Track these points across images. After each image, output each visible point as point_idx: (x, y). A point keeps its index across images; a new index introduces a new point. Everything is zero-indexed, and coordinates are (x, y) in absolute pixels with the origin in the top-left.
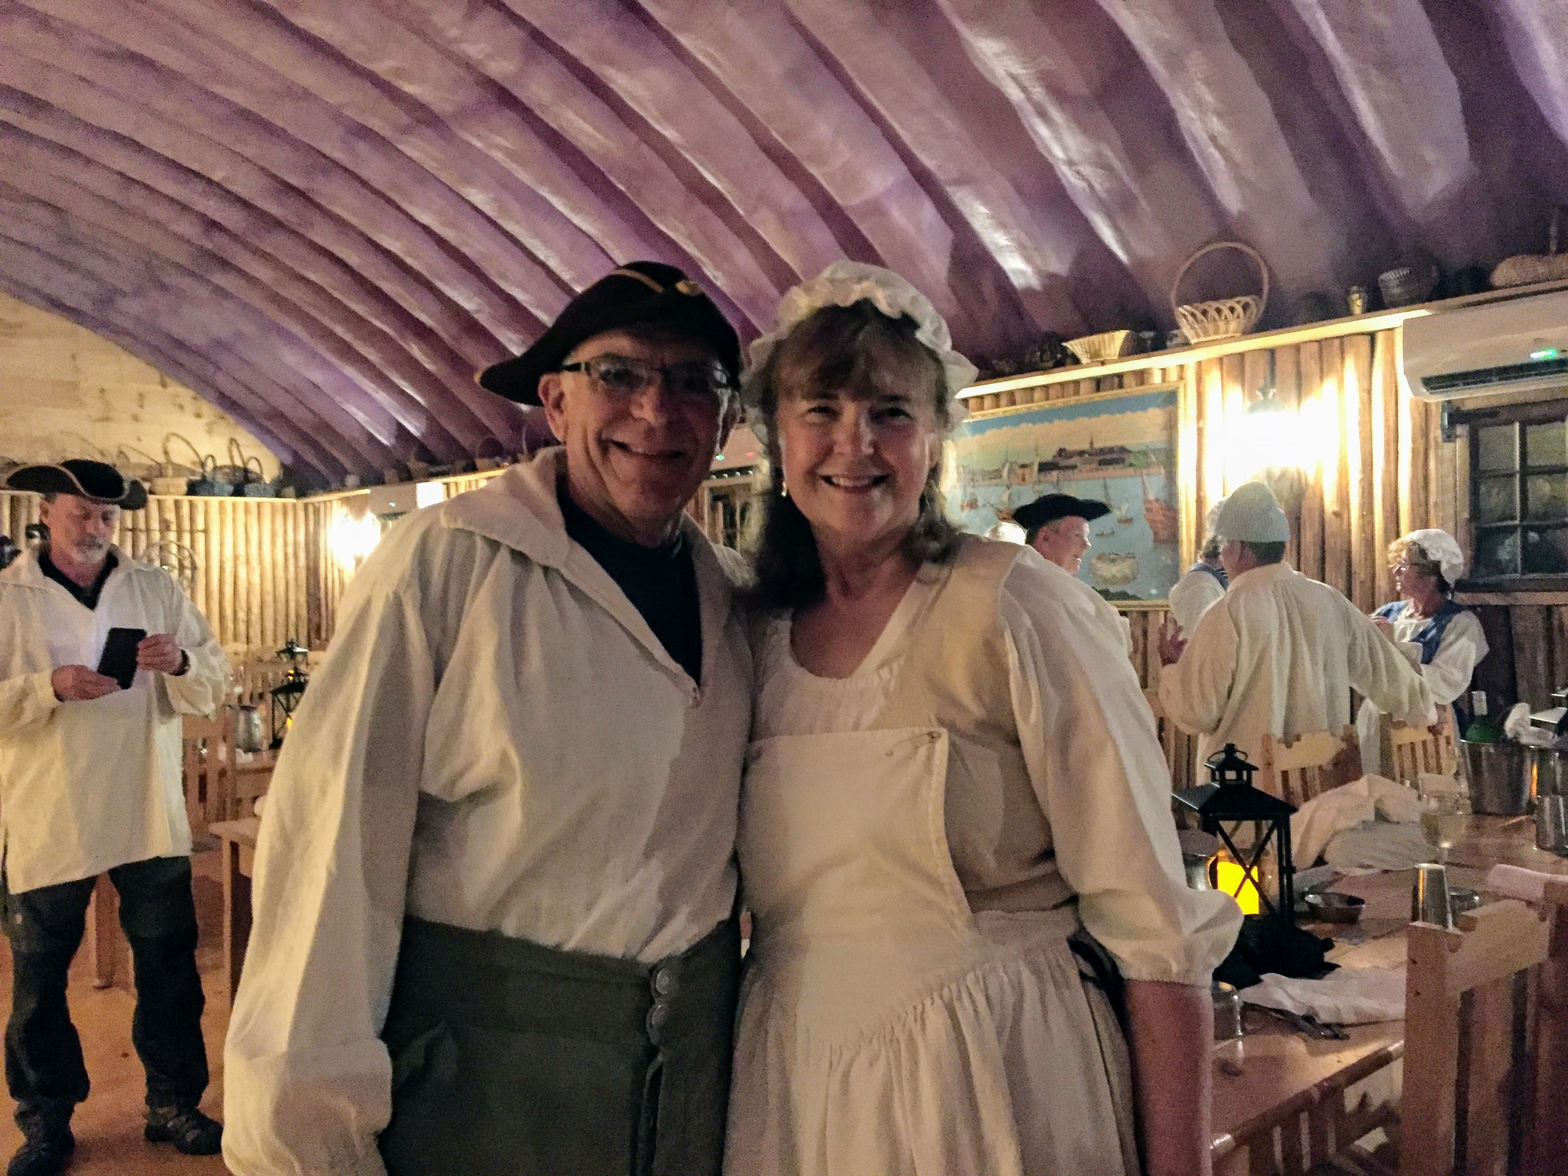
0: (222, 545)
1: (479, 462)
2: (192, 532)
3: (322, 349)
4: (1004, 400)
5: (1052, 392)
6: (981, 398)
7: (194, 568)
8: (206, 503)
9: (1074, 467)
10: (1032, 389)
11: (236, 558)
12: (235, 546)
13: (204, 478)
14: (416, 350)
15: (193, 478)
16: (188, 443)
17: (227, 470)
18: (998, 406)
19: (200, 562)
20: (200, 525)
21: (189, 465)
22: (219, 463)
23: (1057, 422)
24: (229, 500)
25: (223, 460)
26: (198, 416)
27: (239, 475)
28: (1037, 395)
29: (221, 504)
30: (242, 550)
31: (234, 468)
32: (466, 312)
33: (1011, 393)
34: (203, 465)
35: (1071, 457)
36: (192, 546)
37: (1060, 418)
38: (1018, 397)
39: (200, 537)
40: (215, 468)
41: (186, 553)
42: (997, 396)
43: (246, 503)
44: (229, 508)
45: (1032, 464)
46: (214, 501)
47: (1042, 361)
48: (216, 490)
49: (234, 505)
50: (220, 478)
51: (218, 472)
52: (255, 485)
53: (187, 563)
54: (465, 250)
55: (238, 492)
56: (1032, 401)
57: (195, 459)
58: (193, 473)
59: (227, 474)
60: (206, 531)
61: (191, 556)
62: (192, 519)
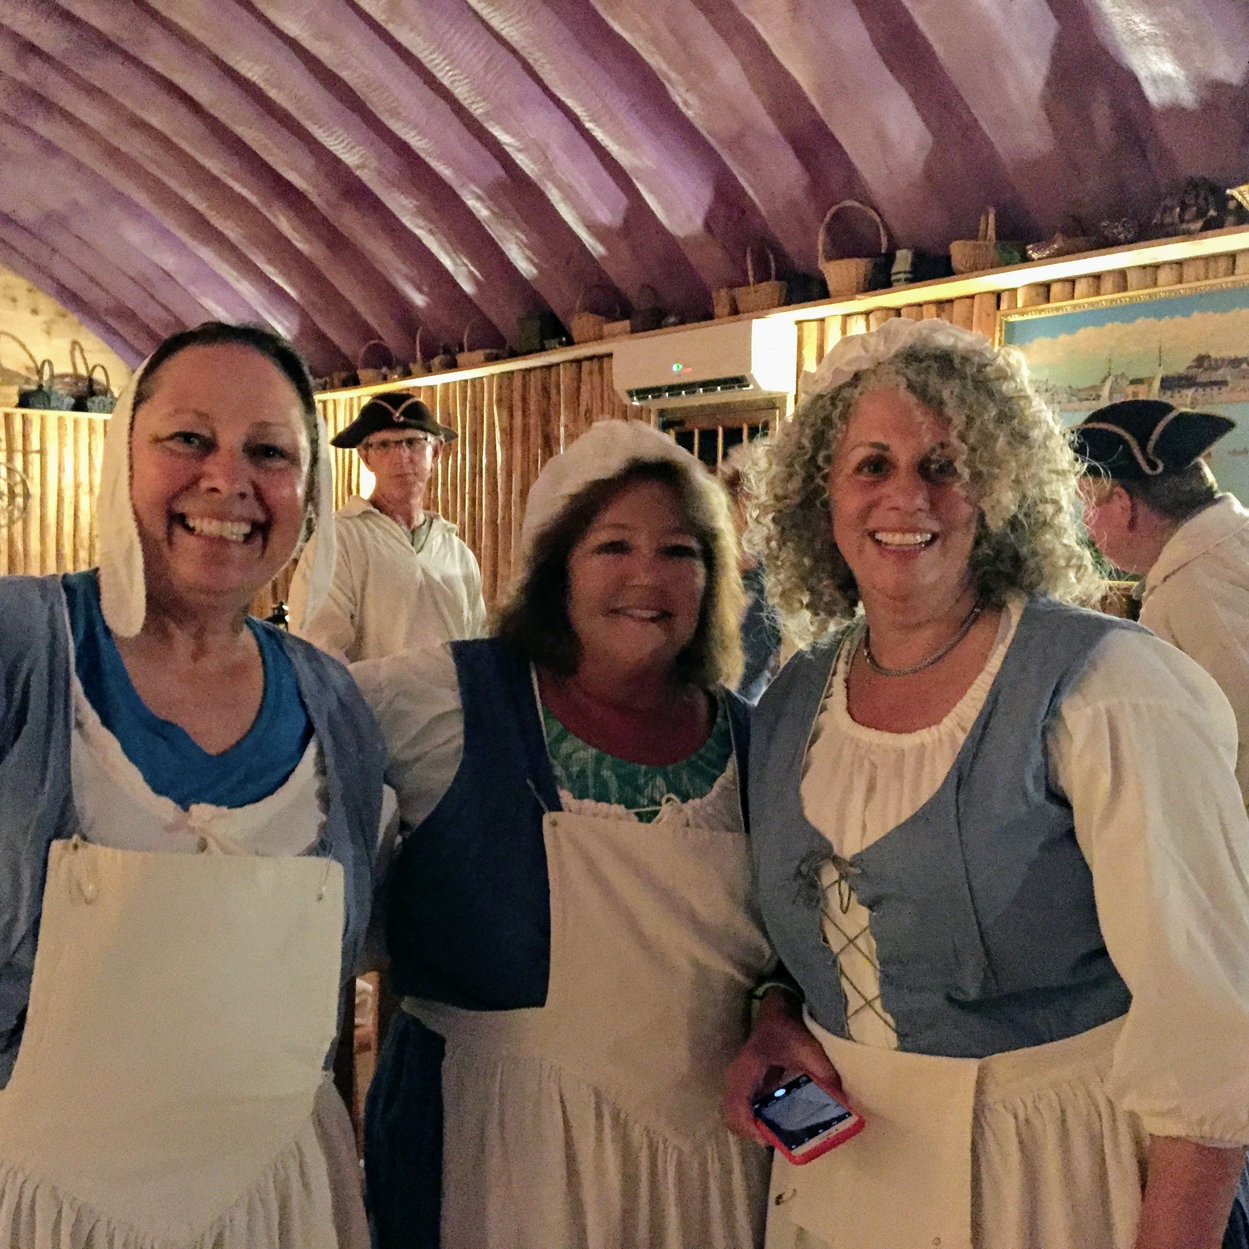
0: (60, 468)
1: (363, 374)
2: (25, 453)
3: (170, 223)
4: (1108, 284)
5: (1189, 271)
6: (1072, 281)
7: (27, 496)
8: (42, 419)
9: (1221, 383)
10: (1156, 267)
11: (77, 486)
12: (76, 472)
13: (40, 386)
14: (284, 224)
15: (27, 387)
16: (23, 346)
17: (67, 380)
18: (1098, 293)
19: (35, 489)
20: (35, 445)
21: (23, 372)
22: (58, 370)
23: (1196, 315)
24: (70, 416)
25: (63, 367)
26: (35, 312)
27: (83, 387)
28: (1164, 275)
29: (60, 419)
30: (84, 478)
31: (77, 377)
32: (347, 167)
33: (1122, 274)
34: (40, 372)
35: (1217, 368)
36: (25, 470)
37: (1203, 309)
38: (1132, 278)
39: (35, 459)
40: (53, 376)
41: (18, 478)
42: (1097, 277)
43: (90, 421)
44: (70, 425)
45: (1153, 378)
46: (52, 415)
47: (1182, 221)
48: (53, 404)
49: (76, 422)
50: (60, 389)
51: (56, 381)
52: (100, 398)
53: (19, 489)
54: (344, 74)
55: (80, 406)
56: (1155, 284)
57: (31, 364)
58: (27, 381)
59: (67, 384)
60: (42, 452)
61: (24, 482)
62: (25, 437)
